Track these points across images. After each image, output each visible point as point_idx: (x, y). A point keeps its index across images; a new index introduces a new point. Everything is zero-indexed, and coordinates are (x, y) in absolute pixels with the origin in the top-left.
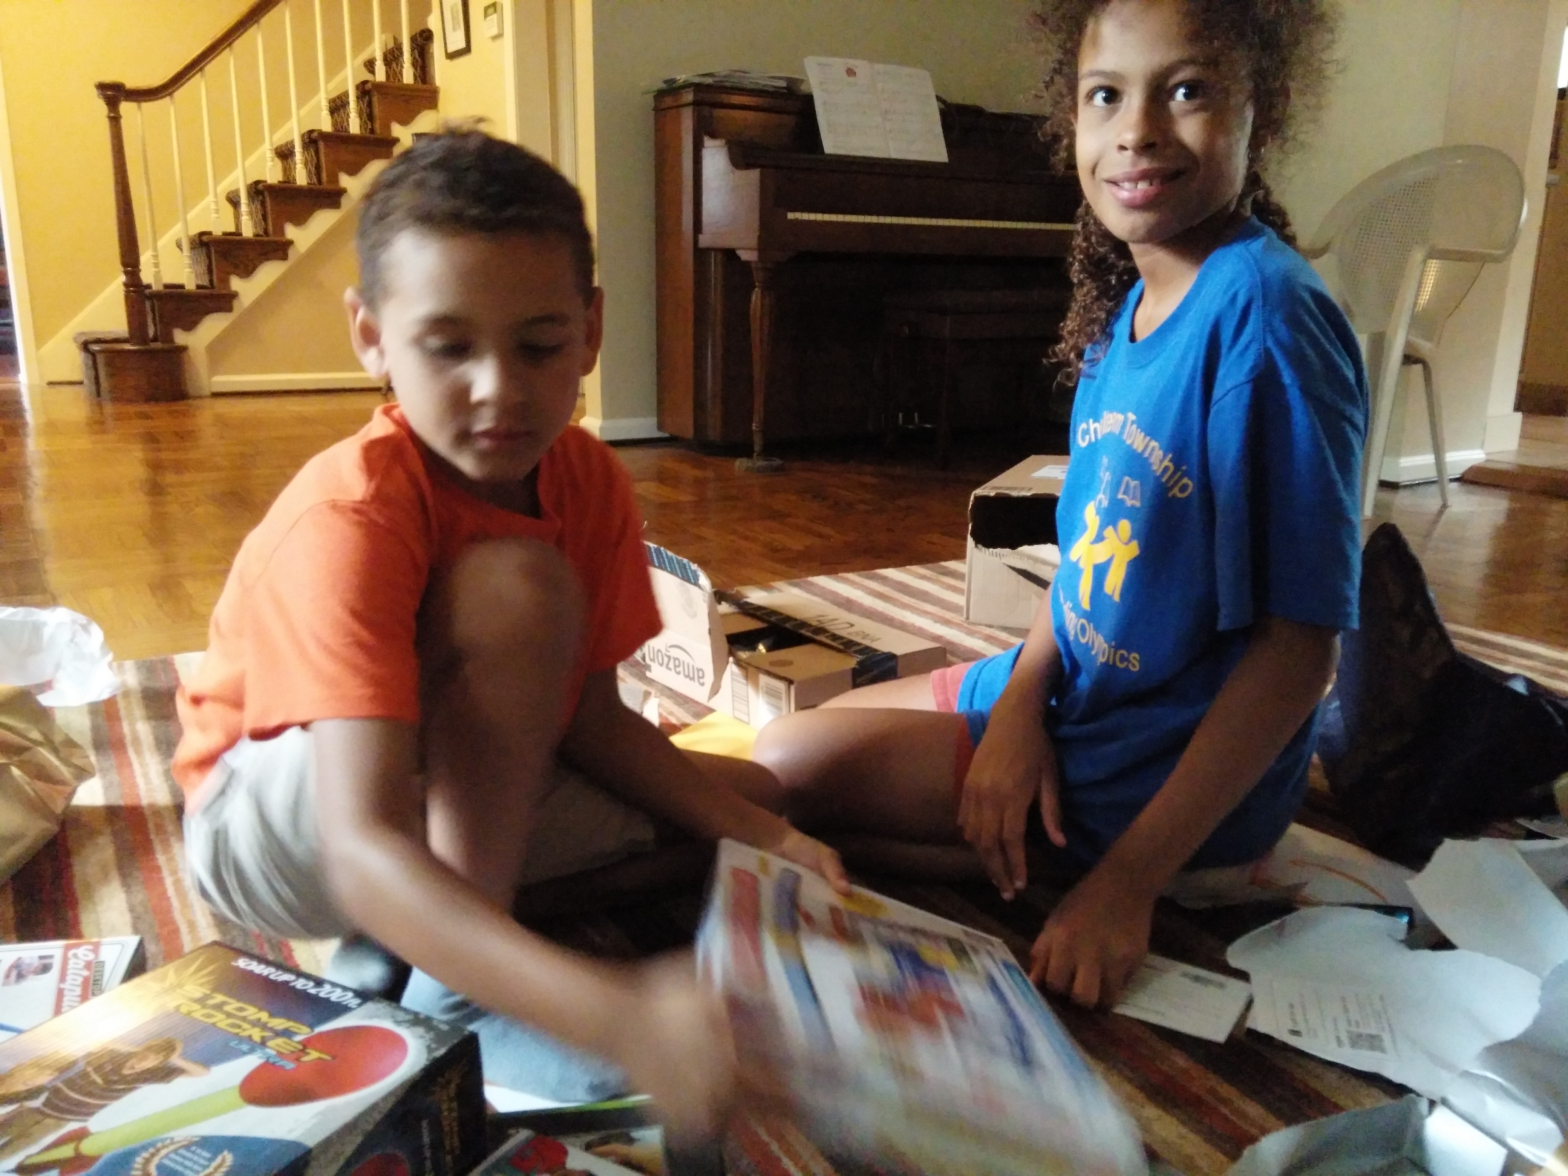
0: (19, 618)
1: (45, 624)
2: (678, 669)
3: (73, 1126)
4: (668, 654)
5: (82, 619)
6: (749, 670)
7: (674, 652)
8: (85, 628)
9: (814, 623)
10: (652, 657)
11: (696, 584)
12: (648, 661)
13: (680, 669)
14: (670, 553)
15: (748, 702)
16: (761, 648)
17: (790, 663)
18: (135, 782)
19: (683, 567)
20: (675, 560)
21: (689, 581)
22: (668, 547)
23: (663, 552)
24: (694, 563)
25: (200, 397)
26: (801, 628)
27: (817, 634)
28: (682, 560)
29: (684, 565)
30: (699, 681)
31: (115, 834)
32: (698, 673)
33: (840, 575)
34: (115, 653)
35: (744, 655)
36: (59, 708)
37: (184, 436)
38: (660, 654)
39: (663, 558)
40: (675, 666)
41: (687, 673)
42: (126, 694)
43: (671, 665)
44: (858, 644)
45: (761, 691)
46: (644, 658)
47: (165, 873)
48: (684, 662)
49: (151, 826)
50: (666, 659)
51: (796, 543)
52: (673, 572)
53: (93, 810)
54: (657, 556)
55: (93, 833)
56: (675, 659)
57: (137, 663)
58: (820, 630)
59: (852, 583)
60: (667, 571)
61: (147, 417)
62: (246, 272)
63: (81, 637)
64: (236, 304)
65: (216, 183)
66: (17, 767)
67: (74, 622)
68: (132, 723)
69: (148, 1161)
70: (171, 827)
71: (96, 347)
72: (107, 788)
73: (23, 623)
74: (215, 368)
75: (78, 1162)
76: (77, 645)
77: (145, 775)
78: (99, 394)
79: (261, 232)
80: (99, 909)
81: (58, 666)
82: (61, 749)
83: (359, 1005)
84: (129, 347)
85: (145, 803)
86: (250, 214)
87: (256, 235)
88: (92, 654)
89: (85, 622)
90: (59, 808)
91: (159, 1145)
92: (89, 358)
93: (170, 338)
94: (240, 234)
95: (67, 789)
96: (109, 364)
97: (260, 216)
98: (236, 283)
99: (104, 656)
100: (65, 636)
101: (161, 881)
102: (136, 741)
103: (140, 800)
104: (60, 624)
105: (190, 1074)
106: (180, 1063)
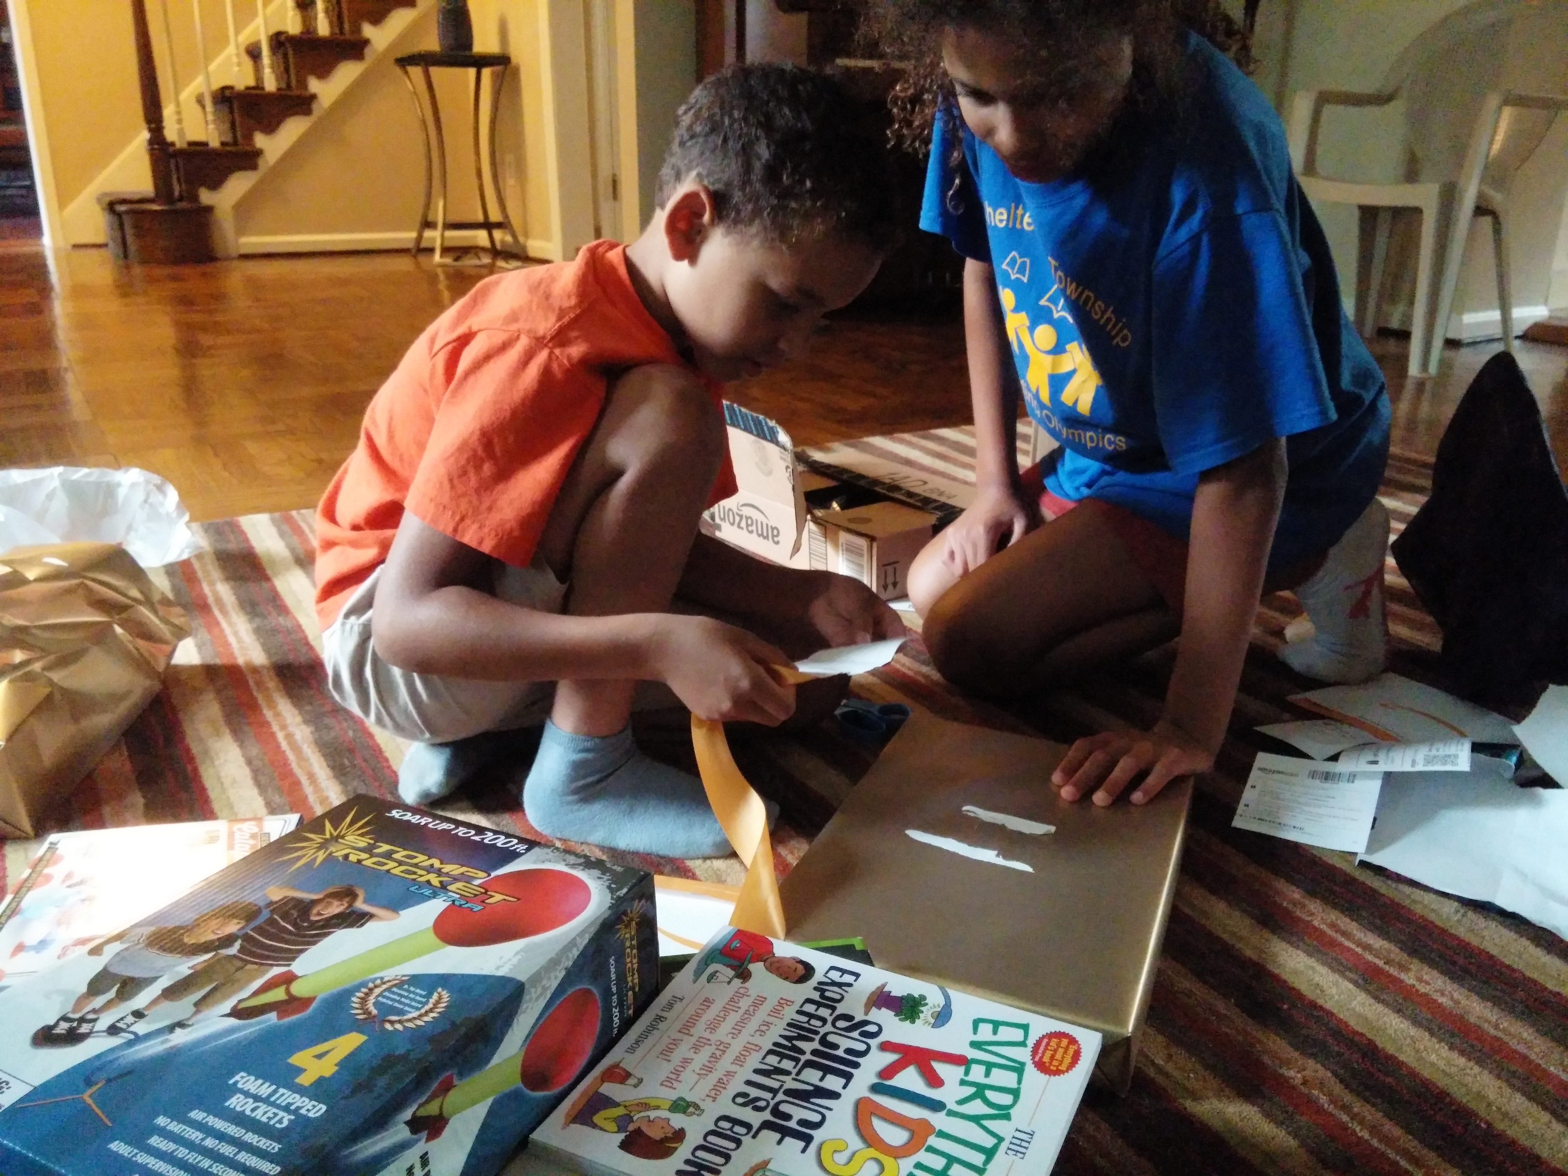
0: (92, 479)
1: (119, 485)
2: (750, 529)
3: (276, 971)
4: (740, 513)
5: (156, 479)
6: (828, 528)
7: (747, 511)
8: (160, 488)
9: (887, 481)
10: (722, 516)
11: (774, 441)
12: (717, 520)
13: (754, 528)
14: (743, 410)
15: (826, 559)
16: (835, 505)
17: (867, 521)
18: (227, 641)
19: (758, 423)
20: (750, 418)
21: (764, 438)
22: (740, 404)
23: (736, 409)
24: (771, 419)
25: (229, 258)
26: (876, 486)
27: (893, 492)
28: (758, 417)
29: (760, 422)
30: (773, 540)
31: (218, 692)
32: (773, 532)
33: (895, 435)
34: (191, 516)
35: (819, 513)
36: (151, 568)
37: (218, 298)
38: (731, 513)
39: (736, 416)
40: (748, 525)
41: (760, 532)
42: (199, 556)
43: (743, 524)
44: (935, 501)
45: (840, 548)
46: (713, 517)
47: (275, 728)
48: (757, 521)
49: (251, 683)
50: (737, 519)
51: (853, 404)
52: (747, 429)
53: (192, 668)
54: (729, 414)
55: (197, 691)
56: (747, 518)
57: (202, 526)
58: (896, 488)
59: (909, 444)
60: (741, 429)
61: (175, 278)
62: (270, 128)
63: (156, 497)
64: (261, 162)
65: (237, 32)
66: (119, 625)
67: (148, 482)
68: (212, 584)
69: (364, 1000)
70: (272, 683)
71: (122, 208)
72: (200, 647)
73: (98, 485)
74: (241, 231)
75: (293, 1004)
76: (151, 505)
77: (236, 634)
78: (126, 256)
79: (284, 86)
80: (217, 763)
81: (129, 528)
82: (158, 607)
83: (528, 850)
84: (155, 207)
85: (241, 661)
86: (272, 67)
87: (279, 89)
88: (168, 514)
89: (159, 482)
90: (161, 667)
91: (371, 985)
92: (115, 219)
93: (195, 198)
94: (263, 88)
95: (167, 648)
96: (136, 227)
97: (282, 69)
98: (260, 140)
99: (181, 515)
100: (140, 496)
101: (273, 735)
102: (219, 601)
103: (235, 658)
104: (133, 485)
105: (380, 918)
106: (366, 908)
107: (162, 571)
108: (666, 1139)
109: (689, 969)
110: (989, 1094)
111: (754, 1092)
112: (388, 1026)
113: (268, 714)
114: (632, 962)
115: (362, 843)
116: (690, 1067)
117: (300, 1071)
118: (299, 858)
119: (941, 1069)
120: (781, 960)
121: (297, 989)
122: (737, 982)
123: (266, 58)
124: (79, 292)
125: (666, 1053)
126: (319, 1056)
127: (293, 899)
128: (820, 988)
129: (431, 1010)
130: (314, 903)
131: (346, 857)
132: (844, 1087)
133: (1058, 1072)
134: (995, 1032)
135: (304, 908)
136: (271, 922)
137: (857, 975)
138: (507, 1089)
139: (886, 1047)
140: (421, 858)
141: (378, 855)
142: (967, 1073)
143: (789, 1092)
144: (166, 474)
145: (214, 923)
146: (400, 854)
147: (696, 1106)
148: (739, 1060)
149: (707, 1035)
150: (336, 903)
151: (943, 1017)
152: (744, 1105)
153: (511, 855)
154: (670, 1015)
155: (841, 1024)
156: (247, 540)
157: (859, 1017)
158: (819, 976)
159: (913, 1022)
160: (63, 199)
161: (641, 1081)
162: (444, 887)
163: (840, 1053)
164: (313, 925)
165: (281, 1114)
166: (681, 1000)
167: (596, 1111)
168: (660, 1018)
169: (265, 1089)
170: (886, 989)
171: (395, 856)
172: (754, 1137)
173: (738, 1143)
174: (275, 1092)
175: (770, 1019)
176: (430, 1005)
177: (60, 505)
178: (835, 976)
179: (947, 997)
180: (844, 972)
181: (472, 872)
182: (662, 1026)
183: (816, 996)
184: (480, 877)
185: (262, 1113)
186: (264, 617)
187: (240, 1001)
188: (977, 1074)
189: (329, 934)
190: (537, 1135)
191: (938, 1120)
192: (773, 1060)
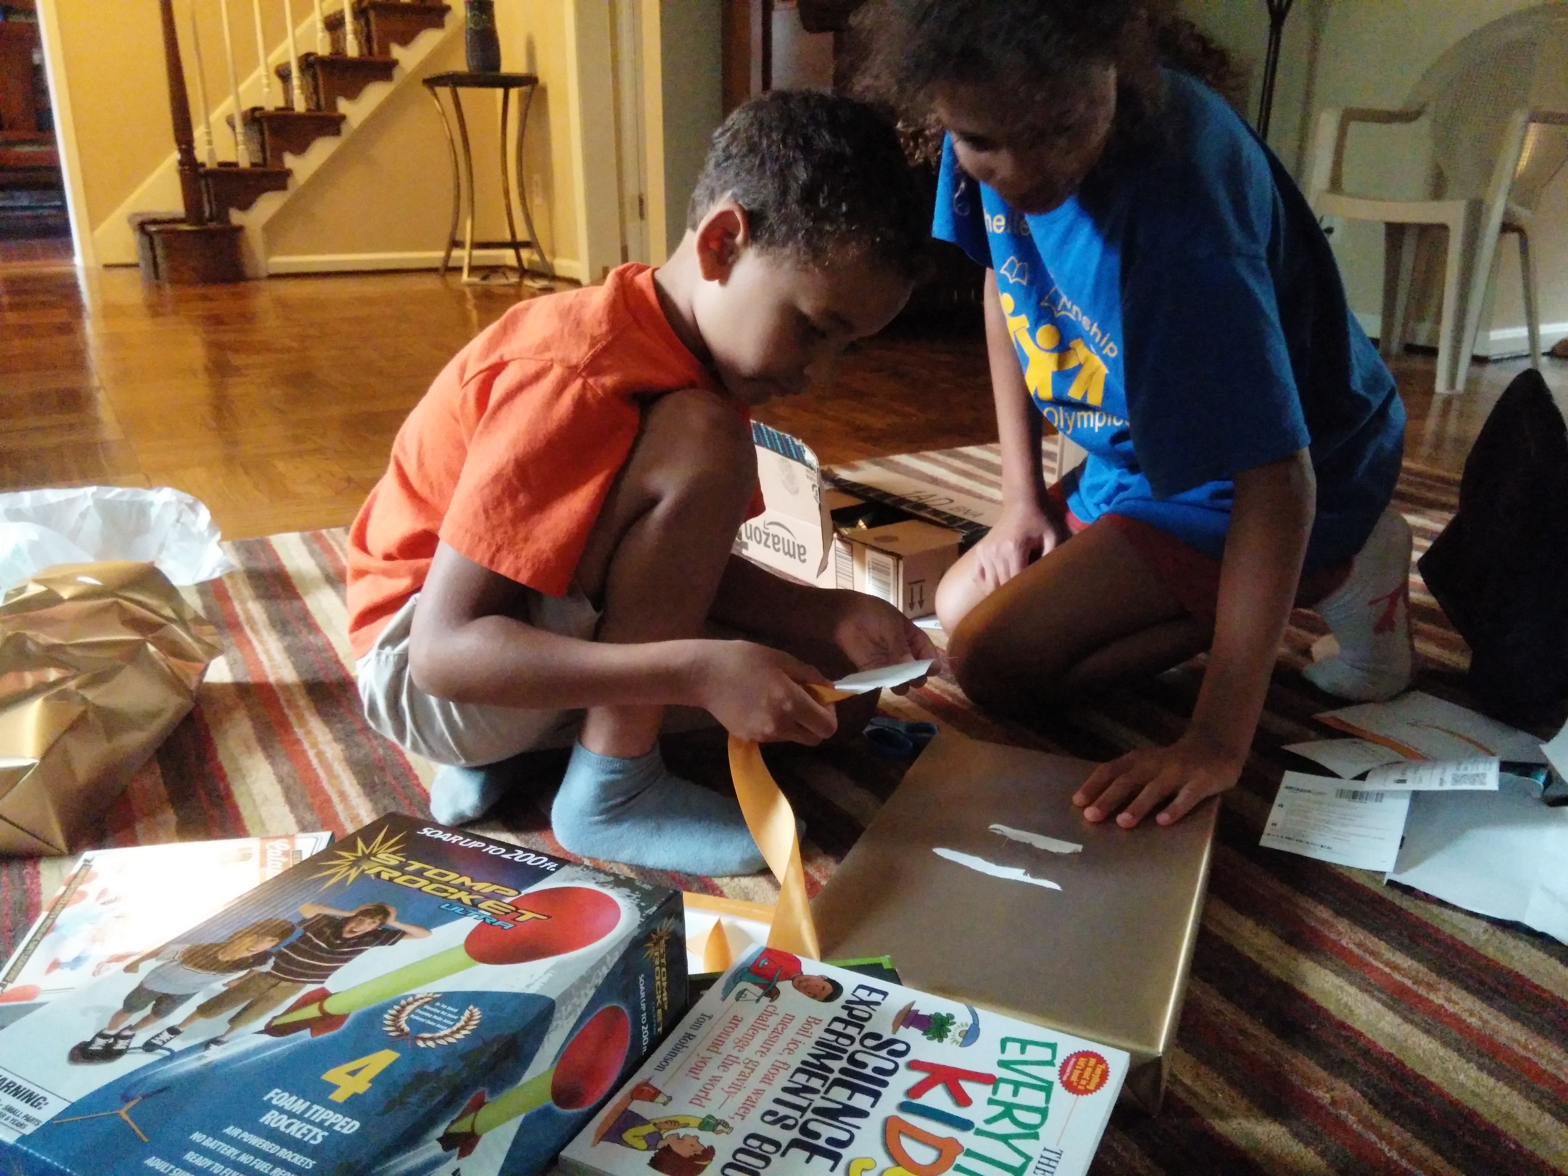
0: (125, 498)
1: (151, 504)
2: (777, 547)
3: (310, 988)
4: (767, 531)
5: (189, 498)
6: (854, 546)
7: (774, 530)
8: (192, 507)
9: (913, 500)
10: (749, 534)
11: (801, 459)
12: (744, 539)
13: (780, 546)
14: (770, 429)
15: (853, 578)
16: (861, 523)
17: (894, 539)
18: (258, 659)
19: (784, 442)
20: (776, 436)
21: (791, 457)
22: (767, 423)
23: (764, 429)
24: (798, 438)
25: (257, 279)
26: (902, 504)
27: (919, 510)
28: (784, 436)
29: (787, 441)
30: (800, 558)
31: (249, 708)
32: (799, 550)
33: (921, 453)
34: (222, 535)
35: (846, 531)
36: (183, 587)
37: (247, 318)
38: (758, 532)
39: (761, 432)
40: (774, 544)
41: (786, 550)
42: (231, 575)
43: (770, 542)
44: (961, 519)
45: (866, 564)
47: (306, 745)
48: (783, 539)
49: (283, 701)
50: (764, 537)
51: (879, 422)
52: (772, 446)
53: (224, 686)
55: (229, 710)
56: (774, 536)
57: (234, 544)
61: (204, 298)
62: (300, 149)
63: (188, 517)
64: (290, 182)
65: (267, 55)
66: (151, 643)
67: (180, 502)
68: (243, 602)
69: (396, 1018)
70: (303, 702)
71: (153, 228)
72: (232, 666)
73: (131, 504)
74: (271, 249)
75: (327, 1021)
76: (183, 524)
77: (267, 652)
78: (157, 276)
79: (313, 107)
80: (248, 780)
81: (162, 547)
82: (191, 625)
83: (557, 868)
84: (185, 227)
85: (272, 679)
86: (302, 87)
87: (308, 110)
88: (200, 533)
89: (191, 501)
90: (193, 685)
91: (403, 1002)
92: (146, 239)
93: (226, 219)
94: (293, 109)
95: (201, 666)
96: (167, 246)
97: (311, 90)
98: (290, 161)
99: (212, 535)
100: (171, 516)
101: (304, 752)
102: (250, 619)
103: (267, 677)
104: (166, 504)
105: (411, 936)
106: (398, 925)
107: (194, 590)
108: (696, 1157)
109: (718, 987)
110: (1018, 1114)
111: (783, 1111)
112: (421, 1044)
113: (299, 732)
114: (661, 981)
115: (394, 861)
116: (720, 1085)
117: (334, 1087)
118: (332, 876)
119: (969, 1087)
120: (809, 979)
121: (332, 1006)
122: (765, 1001)
123: (296, 81)
124: (110, 311)
125: (695, 1071)
126: (353, 1073)
127: (326, 917)
128: (848, 1007)
129: (463, 1028)
130: (347, 920)
131: (378, 875)
132: (873, 1106)
133: (1086, 1092)
134: (1023, 1051)
135: (337, 925)
136: (304, 939)
137: (885, 994)
138: (536, 1106)
139: (914, 1065)
140: (452, 876)
141: (410, 873)
142: (995, 1092)
143: (818, 1111)
144: (199, 494)
145: (248, 941)
146: (432, 872)
147: (725, 1124)
148: (767, 1079)
149: (735, 1053)
150: (368, 921)
151: (971, 1035)
152: (773, 1123)
153: (541, 874)
154: (699, 1034)
155: (870, 1042)
156: (278, 559)
157: (887, 1035)
158: (847, 995)
159: (941, 1040)
160: (94, 220)
161: (670, 1099)
162: (475, 905)
163: (868, 1071)
164: (346, 942)
165: (316, 1130)
166: (710, 1018)
167: (625, 1130)
168: (689, 1036)
169: (300, 1106)
170: (914, 1008)
171: (426, 874)
172: (783, 1154)
173: (767, 1161)
174: (309, 1108)
175: (799, 1038)
176: (461, 1023)
177: (94, 524)
178: (863, 994)
179: (974, 1015)
180: (872, 990)
181: (502, 890)
182: (691, 1044)
183: (844, 1014)
184: (511, 896)
185: (297, 1130)
186: (294, 635)
187: (275, 1018)
188: (1005, 1093)
189: (361, 951)
190: (566, 1153)
191: (966, 1139)
192: (801, 1078)
